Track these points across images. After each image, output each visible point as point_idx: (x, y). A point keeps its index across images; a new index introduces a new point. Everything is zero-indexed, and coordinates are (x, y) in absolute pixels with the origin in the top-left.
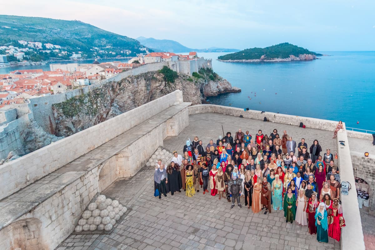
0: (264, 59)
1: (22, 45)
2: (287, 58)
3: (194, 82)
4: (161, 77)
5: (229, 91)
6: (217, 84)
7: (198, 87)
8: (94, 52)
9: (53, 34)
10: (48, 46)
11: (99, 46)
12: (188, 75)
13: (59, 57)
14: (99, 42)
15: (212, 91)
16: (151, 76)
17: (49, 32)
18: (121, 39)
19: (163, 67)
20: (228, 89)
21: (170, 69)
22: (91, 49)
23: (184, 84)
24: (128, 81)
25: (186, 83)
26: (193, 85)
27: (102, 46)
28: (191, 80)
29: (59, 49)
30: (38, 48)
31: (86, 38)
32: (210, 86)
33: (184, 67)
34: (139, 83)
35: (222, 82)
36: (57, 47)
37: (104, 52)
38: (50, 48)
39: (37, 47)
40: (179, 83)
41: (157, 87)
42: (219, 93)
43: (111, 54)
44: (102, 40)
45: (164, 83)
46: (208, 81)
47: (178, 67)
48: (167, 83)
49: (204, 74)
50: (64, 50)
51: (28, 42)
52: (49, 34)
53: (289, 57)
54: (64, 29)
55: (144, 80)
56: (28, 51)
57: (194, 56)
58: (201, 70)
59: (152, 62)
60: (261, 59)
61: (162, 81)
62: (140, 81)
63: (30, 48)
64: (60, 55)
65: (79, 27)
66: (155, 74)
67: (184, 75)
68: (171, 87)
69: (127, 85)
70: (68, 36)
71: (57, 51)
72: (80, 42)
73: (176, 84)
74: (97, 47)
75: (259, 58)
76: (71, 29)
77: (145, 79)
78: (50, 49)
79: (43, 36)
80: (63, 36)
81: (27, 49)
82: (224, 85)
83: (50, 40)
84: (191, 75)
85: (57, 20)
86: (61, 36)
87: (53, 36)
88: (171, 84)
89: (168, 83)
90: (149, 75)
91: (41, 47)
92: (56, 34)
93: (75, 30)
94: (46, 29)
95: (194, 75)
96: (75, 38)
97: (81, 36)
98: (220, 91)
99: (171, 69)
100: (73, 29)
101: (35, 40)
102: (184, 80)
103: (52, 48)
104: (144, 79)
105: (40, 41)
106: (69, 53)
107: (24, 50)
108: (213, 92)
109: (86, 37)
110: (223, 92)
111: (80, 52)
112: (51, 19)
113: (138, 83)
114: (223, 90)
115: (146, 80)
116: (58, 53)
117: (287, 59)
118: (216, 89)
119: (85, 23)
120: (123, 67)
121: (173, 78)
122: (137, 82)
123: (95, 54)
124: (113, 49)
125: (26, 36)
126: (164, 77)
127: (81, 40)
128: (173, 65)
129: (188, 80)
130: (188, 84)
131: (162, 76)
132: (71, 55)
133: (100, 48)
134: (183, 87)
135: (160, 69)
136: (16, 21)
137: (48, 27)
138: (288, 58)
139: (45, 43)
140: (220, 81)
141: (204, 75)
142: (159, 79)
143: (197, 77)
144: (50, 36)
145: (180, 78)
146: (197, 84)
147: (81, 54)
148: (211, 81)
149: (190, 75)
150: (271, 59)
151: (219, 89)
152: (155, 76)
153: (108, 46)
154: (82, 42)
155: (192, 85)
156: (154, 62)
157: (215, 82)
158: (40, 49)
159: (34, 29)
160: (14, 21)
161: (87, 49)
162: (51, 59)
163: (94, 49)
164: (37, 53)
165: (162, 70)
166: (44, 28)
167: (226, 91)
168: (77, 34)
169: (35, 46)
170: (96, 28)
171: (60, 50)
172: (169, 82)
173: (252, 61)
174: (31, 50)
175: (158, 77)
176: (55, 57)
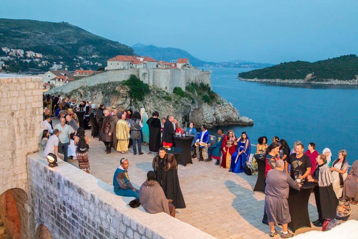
0: (312, 80)
1: (5, 52)
2: (351, 79)
3: (173, 102)
4: (126, 91)
5: (233, 122)
6: (214, 110)
7: (178, 110)
8: (77, 62)
9: (37, 40)
10: (30, 54)
11: (83, 55)
12: (166, 90)
13: (38, 68)
14: (85, 50)
15: (206, 119)
16: (112, 89)
17: (33, 37)
18: (111, 45)
19: (130, 76)
20: (232, 119)
21: (139, 79)
22: (74, 59)
23: (157, 104)
24: (80, 93)
25: (160, 103)
26: (171, 106)
27: (87, 55)
28: (168, 99)
29: (40, 58)
30: (19, 57)
31: (71, 45)
32: (202, 112)
33: (161, 78)
34: (94, 97)
35: (223, 107)
36: (39, 55)
37: (89, 63)
38: (31, 56)
39: (19, 55)
40: (150, 101)
41: (118, 105)
42: (217, 125)
43: (97, 65)
44: (88, 48)
45: (128, 100)
46: (200, 104)
47: (151, 77)
48: (133, 100)
49: (195, 92)
50: (45, 59)
51: (10, 49)
52: (32, 40)
53: (355, 79)
54: (49, 33)
55: (101, 94)
56: (8, 59)
57: (183, 64)
58: (191, 85)
59: (117, 68)
60: (306, 80)
61: (126, 97)
62: (95, 94)
63: (11, 56)
64: (40, 65)
65: (65, 30)
66: (117, 85)
67: (159, 90)
68: (139, 107)
69: (77, 99)
70: (52, 42)
71: (37, 60)
72: (64, 50)
73: (146, 103)
74: (81, 56)
75: (303, 77)
76: (56, 33)
77: (103, 93)
78: (30, 58)
79: (27, 42)
80: (47, 41)
81: (8, 57)
82: (227, 112)
83: (33, 46)
84: (170, 91)
85: (44, 22)
86: (45, 42)
87: (36, 42)
88: (138, 102)
89: (135, 101)
90: (110, 88)
91: (22, 56)
92: (40, 39)
93: (60, 34)
94: (30, 34)
95: (175, 91)
96: (58, 44)
97: (66, 42)
98: (217, 121)
99: (141, 80)
100: (59, 33)
101: (18, 47)
102: (158, 97)
103: (33, 56)
104: (101, 92)
105: (22, 49)
106: (49, 63)
107: (5, 58)
108: (207, 122)
109: (71, 43)
110: (224, 123)
111: (62, 63)
112: (38, 21)
113: (92, 98)
114: (223, 120)
115: (105, 95)
116: (38, 63)
117: (351, 81)
118: (212, 117)
119: (73, 25)
120: (80, 75)
121: (141, 93)
122: (92, 96)
123: (78, 65)
124: (100, 58)
125: (10, 43)
126: (130, 91)
127: (65, 46)
128: (144, 74)
129: (164, 98)
130: (163, 104)
131: (127, 89)
132: (52, 66)
133: (85, 57)
134: (156, 109)
135: (126, 80)
136: (4, 25)
137: (33, 31)
138: (353, 80)
139: (26, 51)
140: (219, 105)
141: (193, 93)
142: (122, 94)
143: (179, 96)
144: (34, 42)
145: (152, 94)
146: (177, 105)
147: (63, 65)
148: (204, 104)
149: (168, 92)
150: (323, 81)
151: (216, 118)
152: (117, 88)
153: (94, 55)
154: (66, 49)
155: (169, 107)
156: (120, 68)
157: (211, 105)
158: (21, 58)
159: (19, 34)
160: (2, 24)
161: (70, 58)
162: (30, 70)
163: (78, 59)
164: (17, 62)
165: (128, 81)
166: (29, 33)
167: (228, 122)
168: (61, 40)
169: (16, 54)
170: (85, 31)
171: (41, 60)
172: (137, 99)
173: (290, 82)
174: (12, 59)
175: (122, 91)
176: (35, 68)
